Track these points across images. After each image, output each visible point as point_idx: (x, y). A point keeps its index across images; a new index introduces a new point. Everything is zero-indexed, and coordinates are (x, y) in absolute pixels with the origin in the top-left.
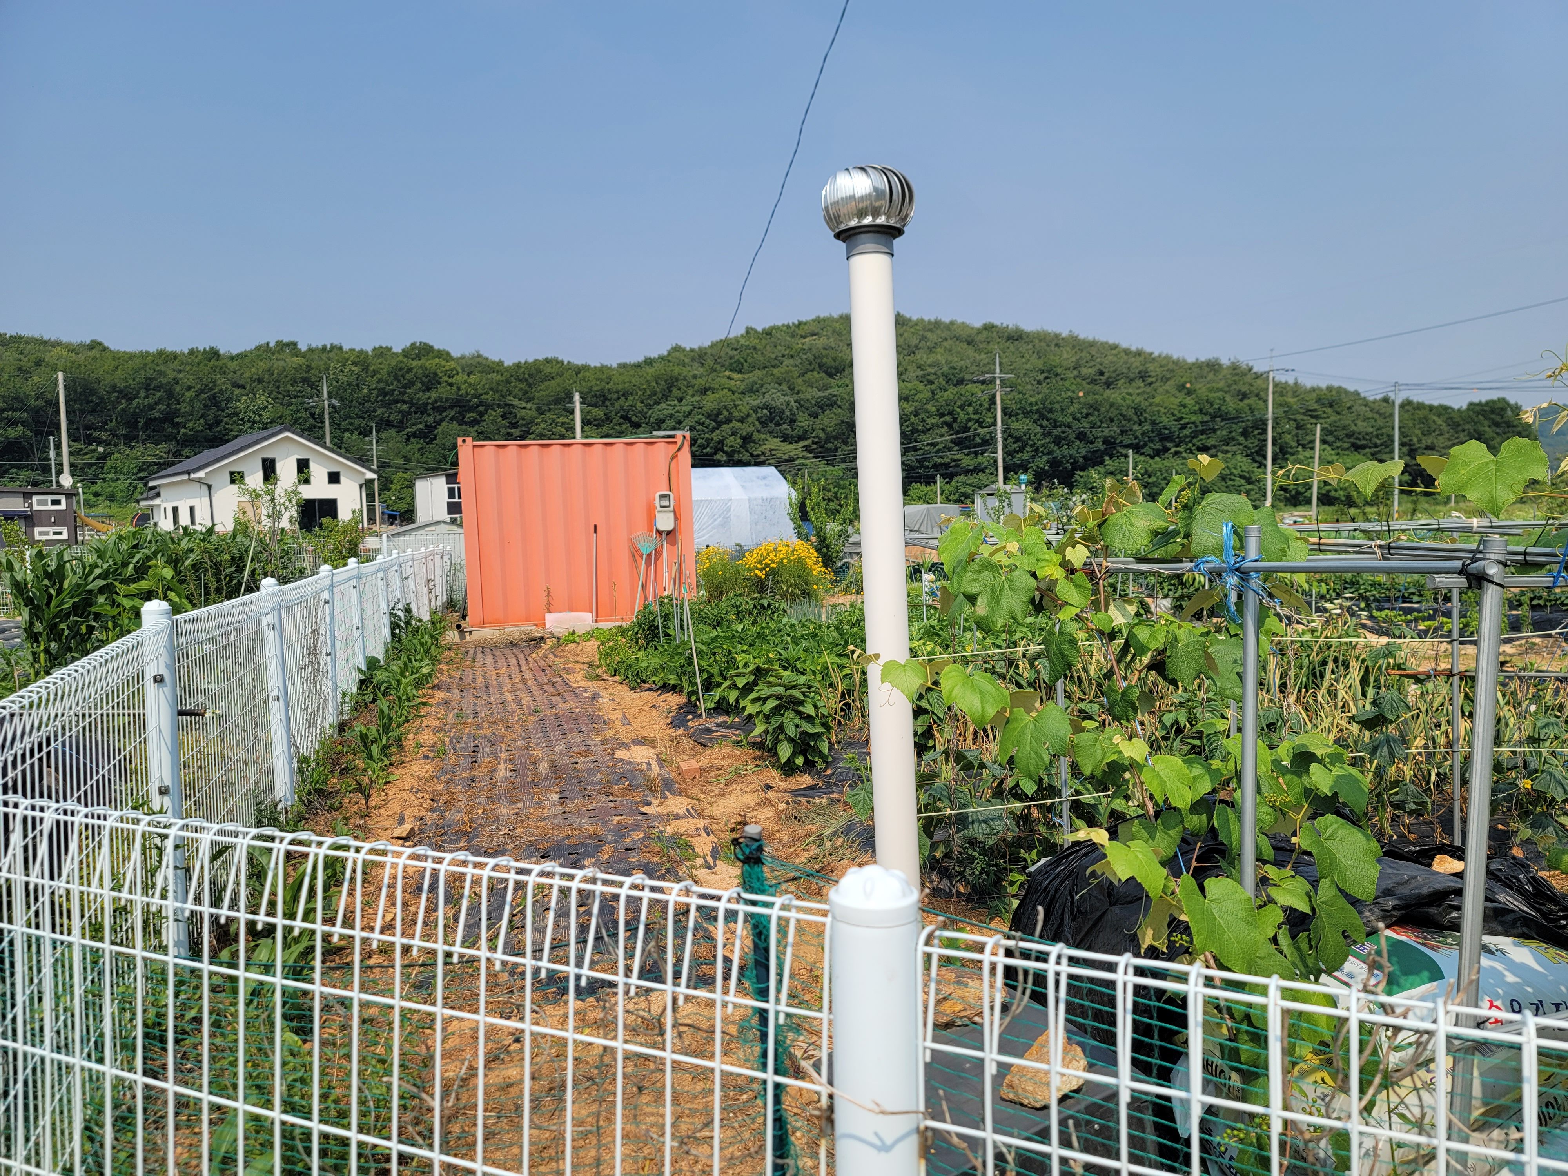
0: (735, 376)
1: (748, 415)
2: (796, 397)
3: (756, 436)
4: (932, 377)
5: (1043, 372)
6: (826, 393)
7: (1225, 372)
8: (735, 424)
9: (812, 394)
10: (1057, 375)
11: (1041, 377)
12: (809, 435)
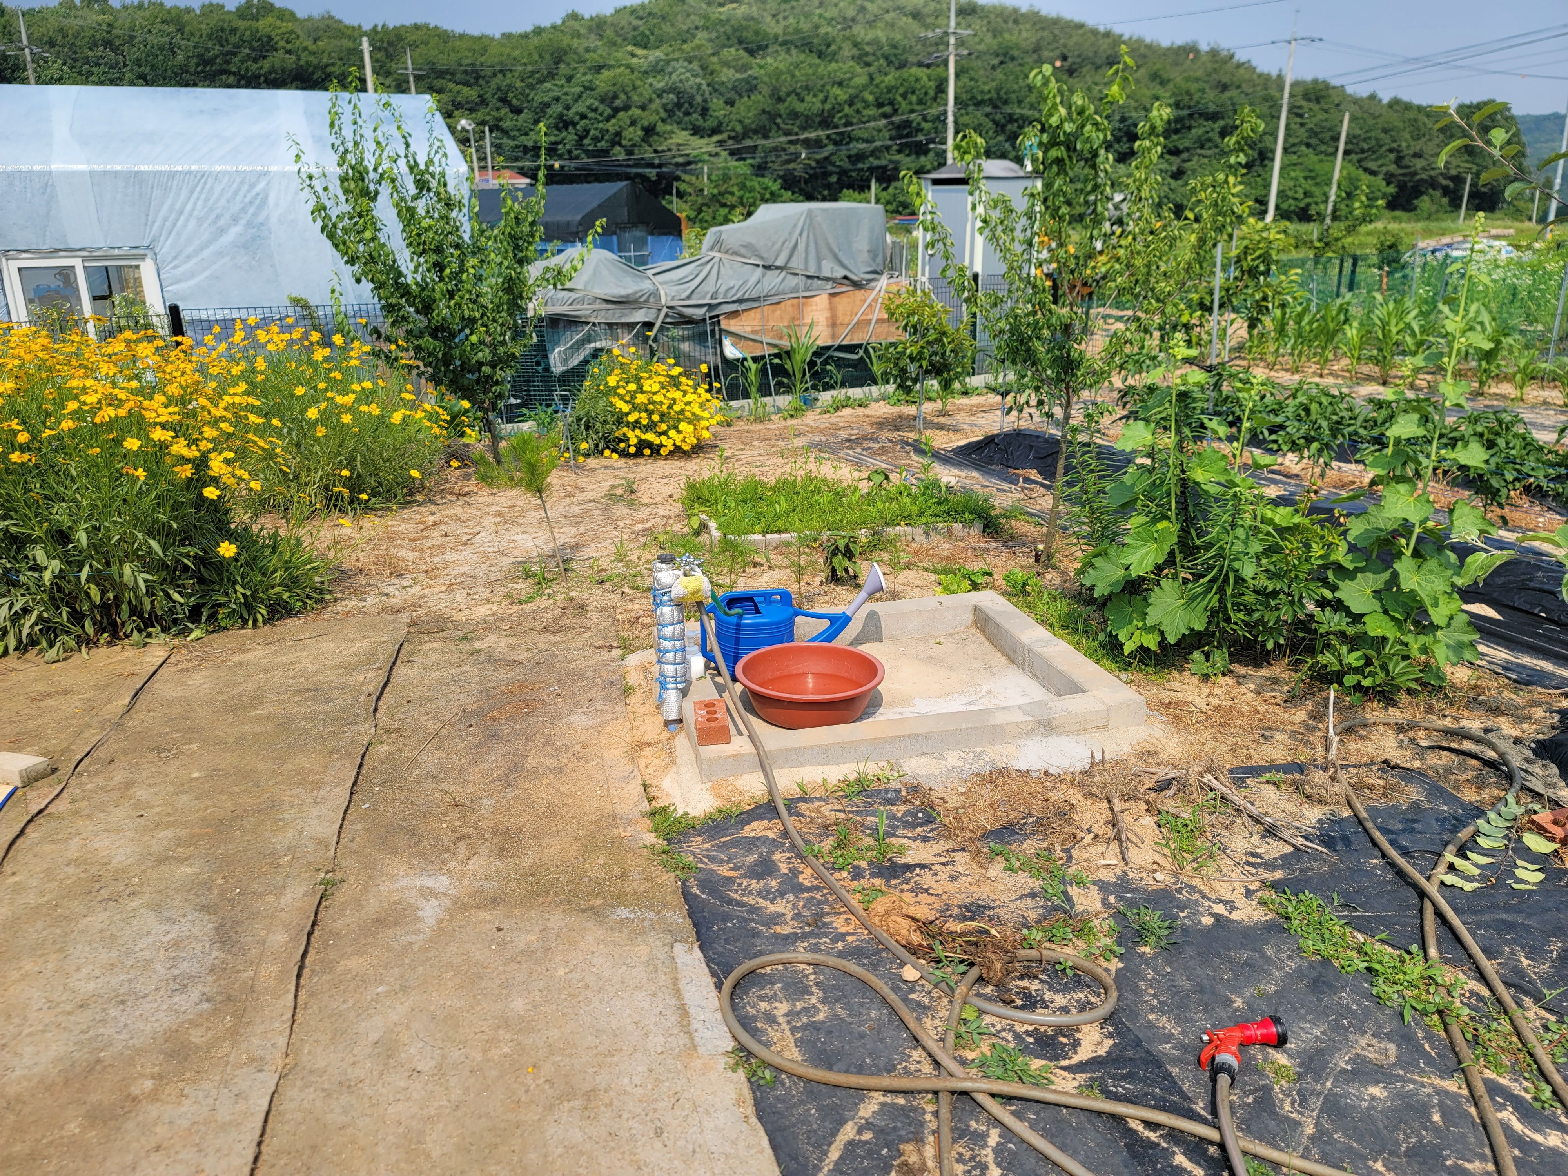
0: (640, 52)
1: (651, 100)
2: (710, 78)
3: (660, 127)
4: (869, 59)
5: (997, 55)
6: (744, 76)
7: (1204, 59)
8: (635, 112)
9: (728, 75)
10: (1013, 59)
11: (996, 61)
12: (724, 128)
